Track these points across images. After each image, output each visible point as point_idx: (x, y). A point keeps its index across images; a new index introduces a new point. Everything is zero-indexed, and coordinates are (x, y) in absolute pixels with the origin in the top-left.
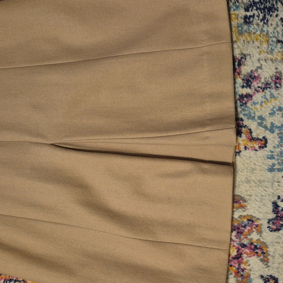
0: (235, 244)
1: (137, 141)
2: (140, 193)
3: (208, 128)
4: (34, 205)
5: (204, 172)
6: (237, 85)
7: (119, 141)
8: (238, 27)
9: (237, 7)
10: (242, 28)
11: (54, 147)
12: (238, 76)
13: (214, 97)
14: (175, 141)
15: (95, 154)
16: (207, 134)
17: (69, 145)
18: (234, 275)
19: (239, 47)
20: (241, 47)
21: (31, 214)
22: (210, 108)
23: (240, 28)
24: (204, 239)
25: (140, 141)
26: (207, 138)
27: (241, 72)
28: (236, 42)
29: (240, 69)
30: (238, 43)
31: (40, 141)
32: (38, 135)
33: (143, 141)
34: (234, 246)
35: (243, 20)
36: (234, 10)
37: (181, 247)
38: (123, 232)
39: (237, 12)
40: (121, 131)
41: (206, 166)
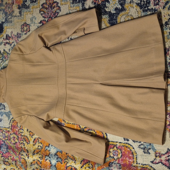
0: (169, 120)
1: (128, 81)
2: (131, 100)
3: (154, 76)
4: (95, 104)
5: (153, 92)
6: (167, 59)
7: (122, 82)
8: (167, 36)
9: (167, 29)
10: (169, 37)
11: (101, 84)
12: (168, 55)
13: (157, 64)
14: (142, 81)
15: (114, 87)
16: (153, 78)
17: (106, 83)
18: (168, 131)
19: (168, 44)
20: (169, 44)
21: (94, 107)
22: (156, 68)
23: (168, 37)
24: (155, 117)
25: (129, 81)
26: (153, 80)
27: (169, 53)
28: (166, 42)
29: (168, 52)
30: (167, 43)
31: (97, 82)
32: (96, 81)
33: (131, 81)
34: (168, 120)
35: (169, 34)
36: (165, 30)
37: (147, 120)
38: (125, 114)
39: (166, 31)
40: (123, 78)
41: (154, 90)
